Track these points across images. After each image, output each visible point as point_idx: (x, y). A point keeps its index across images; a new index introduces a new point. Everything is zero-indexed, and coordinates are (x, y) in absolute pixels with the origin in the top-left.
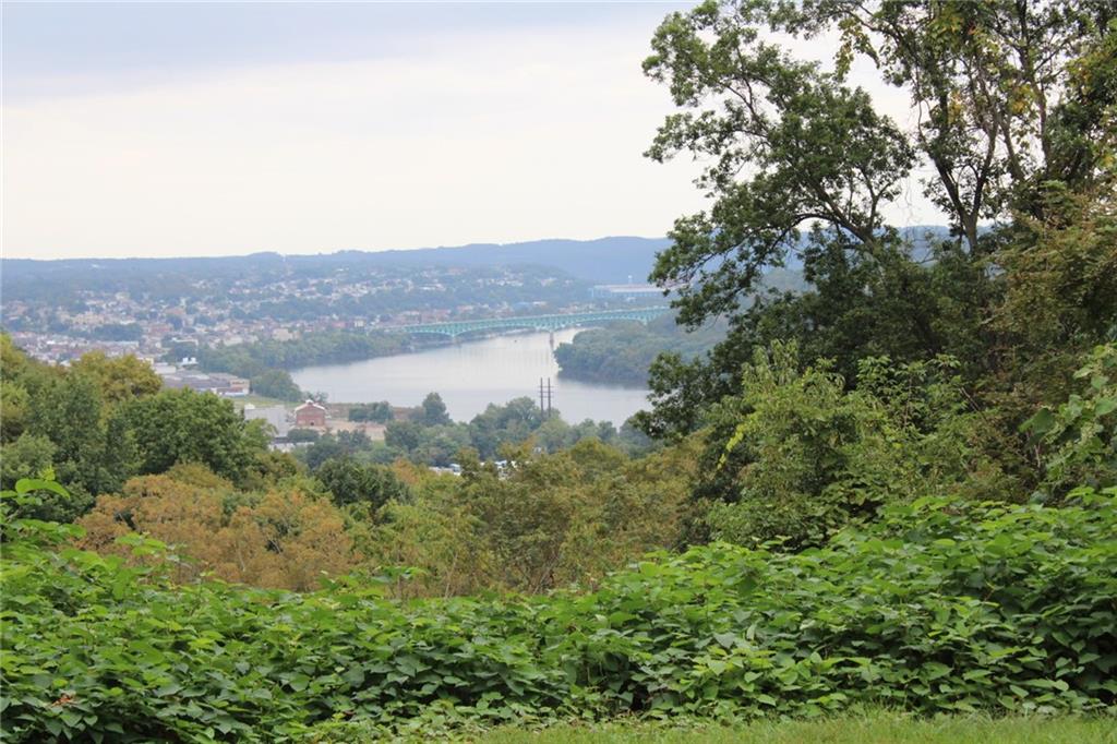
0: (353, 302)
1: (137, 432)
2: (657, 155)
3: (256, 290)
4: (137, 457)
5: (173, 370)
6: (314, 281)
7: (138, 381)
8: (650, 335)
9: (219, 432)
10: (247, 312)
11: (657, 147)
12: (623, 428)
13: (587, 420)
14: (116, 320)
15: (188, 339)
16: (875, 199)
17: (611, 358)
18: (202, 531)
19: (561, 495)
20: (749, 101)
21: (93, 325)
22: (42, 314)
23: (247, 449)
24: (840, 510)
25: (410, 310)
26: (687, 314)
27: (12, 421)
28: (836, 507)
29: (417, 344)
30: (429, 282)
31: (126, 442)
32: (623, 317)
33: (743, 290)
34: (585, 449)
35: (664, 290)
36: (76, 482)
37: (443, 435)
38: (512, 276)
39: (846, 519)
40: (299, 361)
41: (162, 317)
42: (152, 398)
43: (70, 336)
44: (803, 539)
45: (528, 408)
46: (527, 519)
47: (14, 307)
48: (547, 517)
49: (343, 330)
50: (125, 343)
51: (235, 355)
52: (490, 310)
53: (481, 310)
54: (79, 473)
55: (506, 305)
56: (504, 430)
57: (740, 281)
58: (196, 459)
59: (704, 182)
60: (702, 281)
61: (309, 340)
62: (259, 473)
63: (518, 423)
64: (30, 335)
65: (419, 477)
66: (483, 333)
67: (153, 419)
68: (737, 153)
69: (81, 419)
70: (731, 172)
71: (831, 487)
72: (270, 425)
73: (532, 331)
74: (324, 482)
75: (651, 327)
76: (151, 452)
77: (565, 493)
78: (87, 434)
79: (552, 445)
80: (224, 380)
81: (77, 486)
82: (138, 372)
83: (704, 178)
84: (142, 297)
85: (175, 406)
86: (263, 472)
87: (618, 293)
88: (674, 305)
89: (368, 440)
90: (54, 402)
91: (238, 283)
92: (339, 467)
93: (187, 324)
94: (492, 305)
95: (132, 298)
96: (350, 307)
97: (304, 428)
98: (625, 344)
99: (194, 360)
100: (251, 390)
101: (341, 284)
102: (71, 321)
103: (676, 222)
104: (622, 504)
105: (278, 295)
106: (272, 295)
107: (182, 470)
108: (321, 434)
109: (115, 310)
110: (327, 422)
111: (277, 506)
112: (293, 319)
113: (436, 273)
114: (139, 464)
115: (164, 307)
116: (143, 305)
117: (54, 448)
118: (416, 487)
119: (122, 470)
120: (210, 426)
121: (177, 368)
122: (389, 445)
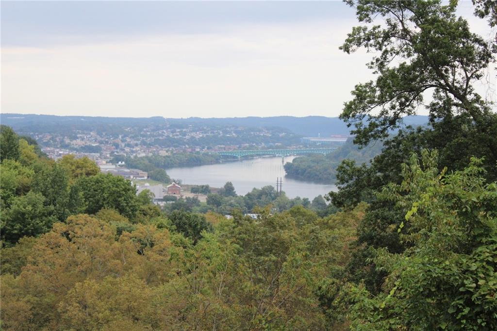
0: (196, 140)
1: (84, 193)
2: (346, 49)
3: (152, 133)
4: (84, 205)
5: (114, 167)
6: (179, 130)
7: (89, 169)
8: (327, 160)
9: (123, 195)
10: (148, 142)
11: (347, 44)
12: (313, 201)
13: (297, 197)
14: (90, 143)
15: (122, 153)
16: (468, 79)
17: (309, 169)
18: (104, 243)
19: (285, 235)
20: (401, 19)
21: (79, 145)
22: (58, 140)
23: (136, 204)
24: (487, 267)
25: (221, 145)
26: (359, 138)
27: (26, 185)
28: (484, 264)
29: (223, 160)
30: (230, 132)
31: (79, 198)
32: (315, 152)
33: (392, 126)
34: (296, 210)
35: (348, 124)
36: (54, 215)
37: (232, 201)
38: (266, 131)
39: (492, 273)
40: (170, 165)
41: (110, 143)
42: (92, 178)
43: (69, 150)
44: (461, 287)
45: (271, 191)
46: (266, 247)
47: (46, 136)
48: (277, 246)
49: (190, 152)
50: (93, 154)
51: (142, 161)
52: (256, 146)
53: (253, 146)
54: (56, 211)
55: (263, 144)
56: (260, 200)
57: (390, 121)
58: (112, 207)
59: (373, 66)
60: (369, 120)
61: (175, 156)
62: (142, 215)
63: (266, 197)
64: (52, 149)
65: (218, 220)
66: (252, 156)
67: (93, 187)
68: (392, 50)
69: (58, 186)
70: (388, 60)
71: (480, 249)
72: (151, 193)
73: (275, 156)
74: (172, 221)
75: (328, 157)
76: (91, 203)
77: (287, 234)
78: (61, 193)
79: (282, 208)
80: (136, 172)
81: (54, 217)
82: (89, 165)
83: (372, 63)
84: (102, 134)
85: (103, 181)
86: (145, 215)
87: (313, 141)
88: (352, 133)
89: (199, 201)
90: (46, 177)
91: (145, 130)
92: (179, 214)
93: (121, 146)
94: (257, 144)
95: (98, 134)
96: (193, 142)
97: (171, 195)
98: (316, 164)
99: (123, 163)
100: (148, 177)
101: (191, 132)
102: (70, 143)
103: (356, 86)
104: (317, 241)
105: (162, 136)
106: (159, 135)
107: (105, 212)
108: (178, 198)
109: (91, 139)
110: (181, 193)
111: (142, 233)
112: (169, 146)
113: (232, 129)
114: (84, 208)
115: (112, 139)
116: (102, 138)
117: (44, 199)
118: (216, 225)
119: (76, 210)
120: (119, 192)
121: (116, 166)
122: (208, 204)
